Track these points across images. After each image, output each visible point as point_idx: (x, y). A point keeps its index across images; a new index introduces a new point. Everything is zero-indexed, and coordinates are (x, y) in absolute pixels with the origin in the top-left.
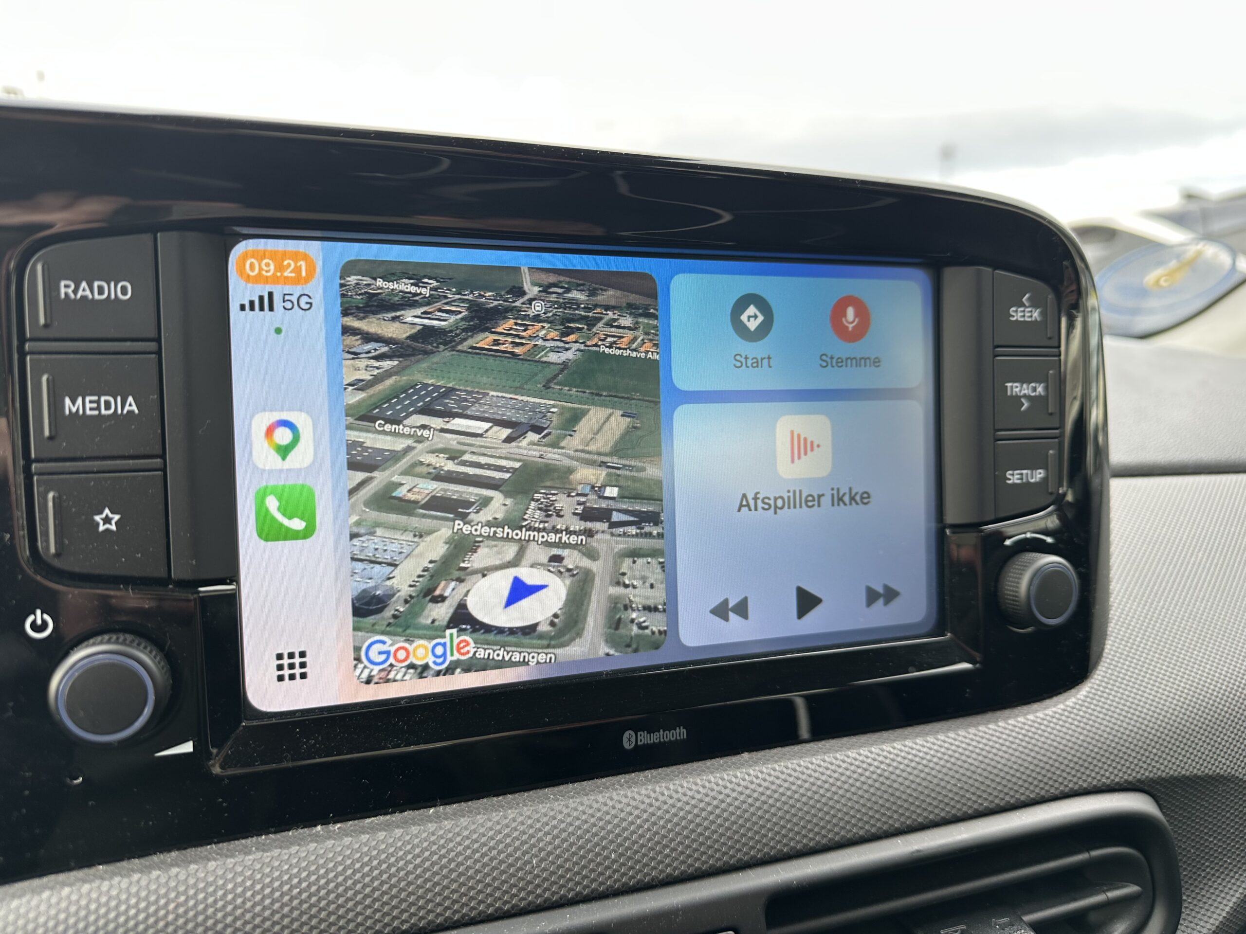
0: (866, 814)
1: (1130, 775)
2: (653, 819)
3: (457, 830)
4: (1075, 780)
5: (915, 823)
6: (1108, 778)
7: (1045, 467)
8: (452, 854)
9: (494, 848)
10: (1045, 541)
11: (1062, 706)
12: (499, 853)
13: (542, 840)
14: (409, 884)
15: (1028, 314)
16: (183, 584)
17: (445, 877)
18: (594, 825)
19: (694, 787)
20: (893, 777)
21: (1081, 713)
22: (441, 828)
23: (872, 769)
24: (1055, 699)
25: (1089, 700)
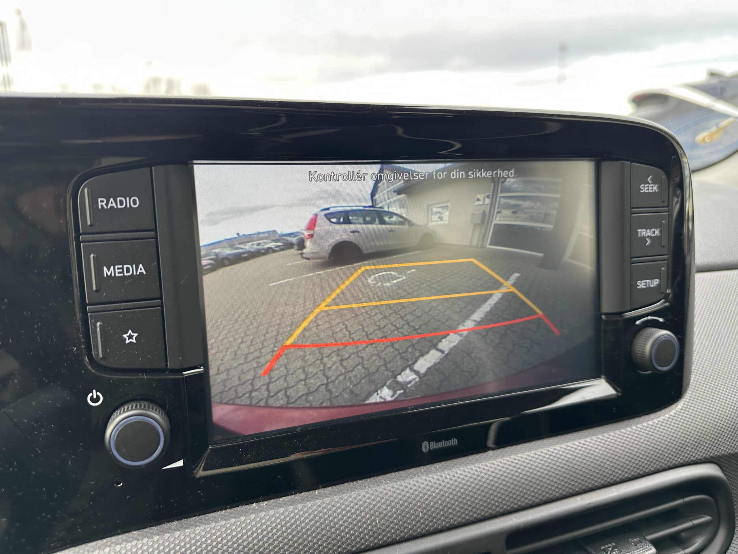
0: (560, 484)
1: (707, 454)
2: (442, 493)
3: (333, 503)
4: (676, 459)
5: (587, 488)
6: (694, 457)
7: (660, 278)
8: (331, 518)
9: (354, 513)
10: (658, 321)
11: (667, 415)
12: (357, 516)
13: (381, 508)
14: (309, 536)
15: (650, 188)
16: (174, 371)
17: (328, 531)
18: (409, 498)
19: (463, 473)
20: (574, 462)
21: (679, 420)
22: (324, 503)
23: (562, 457)
24: (663, 411)
25: (683, 411)
